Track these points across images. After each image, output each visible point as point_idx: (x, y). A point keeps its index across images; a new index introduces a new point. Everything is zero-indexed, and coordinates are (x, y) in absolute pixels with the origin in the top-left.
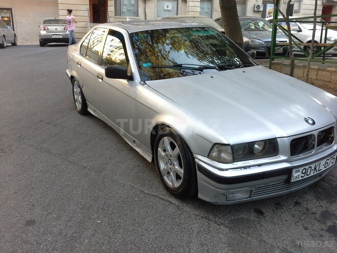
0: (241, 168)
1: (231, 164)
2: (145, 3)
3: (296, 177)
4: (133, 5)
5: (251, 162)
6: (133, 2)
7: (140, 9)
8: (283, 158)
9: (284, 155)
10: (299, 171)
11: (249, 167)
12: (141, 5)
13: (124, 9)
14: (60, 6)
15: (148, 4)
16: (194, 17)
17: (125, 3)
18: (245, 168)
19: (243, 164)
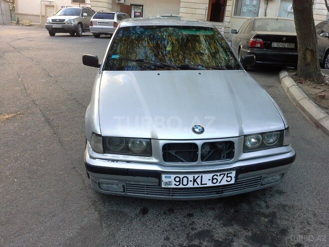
0: (108, 160)
1: (101, 155)
2: (267, 4)
3: (166, 183)
4: (254, 6)
5: (121, 157)
6: (255, 3)
7: (260, 10)
8: (154, 160)
9: (156, 157)
10: (170, 177)
11: (117, 161)
12: (263, 5)
13: (245, 9)
14: (182, 4)
15: (271, 5)
16: (277, 19)
17: (247, 3)
18: (113, 161)
19: (113, 156)
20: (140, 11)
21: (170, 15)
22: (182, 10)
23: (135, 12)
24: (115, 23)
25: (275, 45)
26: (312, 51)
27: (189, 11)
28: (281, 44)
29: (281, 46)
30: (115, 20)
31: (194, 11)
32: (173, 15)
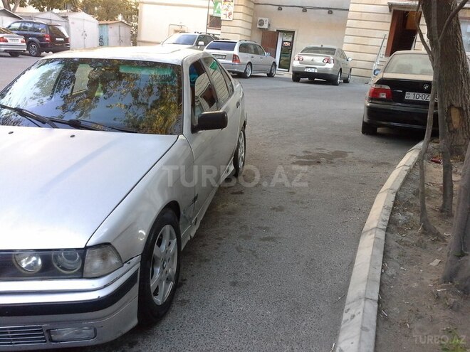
20: (290, 40)
21: (319, 46)
22: (347, 39)
23: (283, 42)
24: (235, 56)
25: (410, 96)
26: (460, 109)
27: (358, 40)
28: (421, 94)
29: (420, 99)
30: (236, 51)
31: (365, 41)
32: (324, 46)
